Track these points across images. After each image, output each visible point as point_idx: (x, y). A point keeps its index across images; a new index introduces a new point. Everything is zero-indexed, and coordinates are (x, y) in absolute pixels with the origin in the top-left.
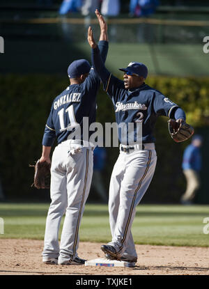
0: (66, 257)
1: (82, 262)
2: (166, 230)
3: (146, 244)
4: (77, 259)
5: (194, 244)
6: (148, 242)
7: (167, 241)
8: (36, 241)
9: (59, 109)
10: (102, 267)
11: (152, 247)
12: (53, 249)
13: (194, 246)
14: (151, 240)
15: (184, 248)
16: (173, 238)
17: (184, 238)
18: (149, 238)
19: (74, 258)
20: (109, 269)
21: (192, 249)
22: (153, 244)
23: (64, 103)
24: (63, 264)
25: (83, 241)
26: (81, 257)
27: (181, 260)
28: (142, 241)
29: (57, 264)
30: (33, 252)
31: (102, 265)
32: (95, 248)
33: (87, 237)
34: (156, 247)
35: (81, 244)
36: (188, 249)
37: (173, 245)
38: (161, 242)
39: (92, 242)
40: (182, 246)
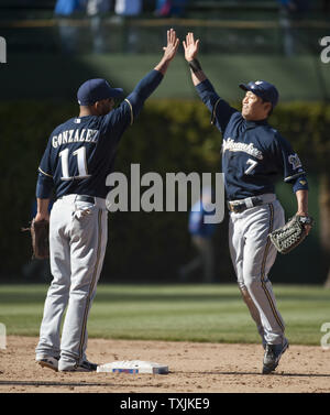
0: (70, 361)
1: (93, 367)
2: (212, 320)
3: (184, 340)
4: (86, 363)
5: (252, 340)
6: (186, 337)
7: (214, 336)
8: (25, 339)
9: (61, 148)
10: (121, 375)
11: (192, 344)
12: (51, 344)
13: (252, 343)
14: (192, 335)
15: (238, 346)
16: (222, 331)
17: (238, 331)
18: (188, 331)
19: (81, 362)
20: (131, 376)
21: (250, 347)
22: (194, 340)
23: (70, 141)
24: (65, 371)
25: (93, 337)
26: (91, 360)
27: (235, 362)
28: (178, 337)
29: (57, 370)
30: (22, 354)
31: (121, 371)
32: (110, 347)
33: (98, 332)
34: (198, 344)
35: (90, 342)
36: (244, 347)
37: (222, 341)
38: (205, 337)
39: (106, 338)
40: (236, 342)
